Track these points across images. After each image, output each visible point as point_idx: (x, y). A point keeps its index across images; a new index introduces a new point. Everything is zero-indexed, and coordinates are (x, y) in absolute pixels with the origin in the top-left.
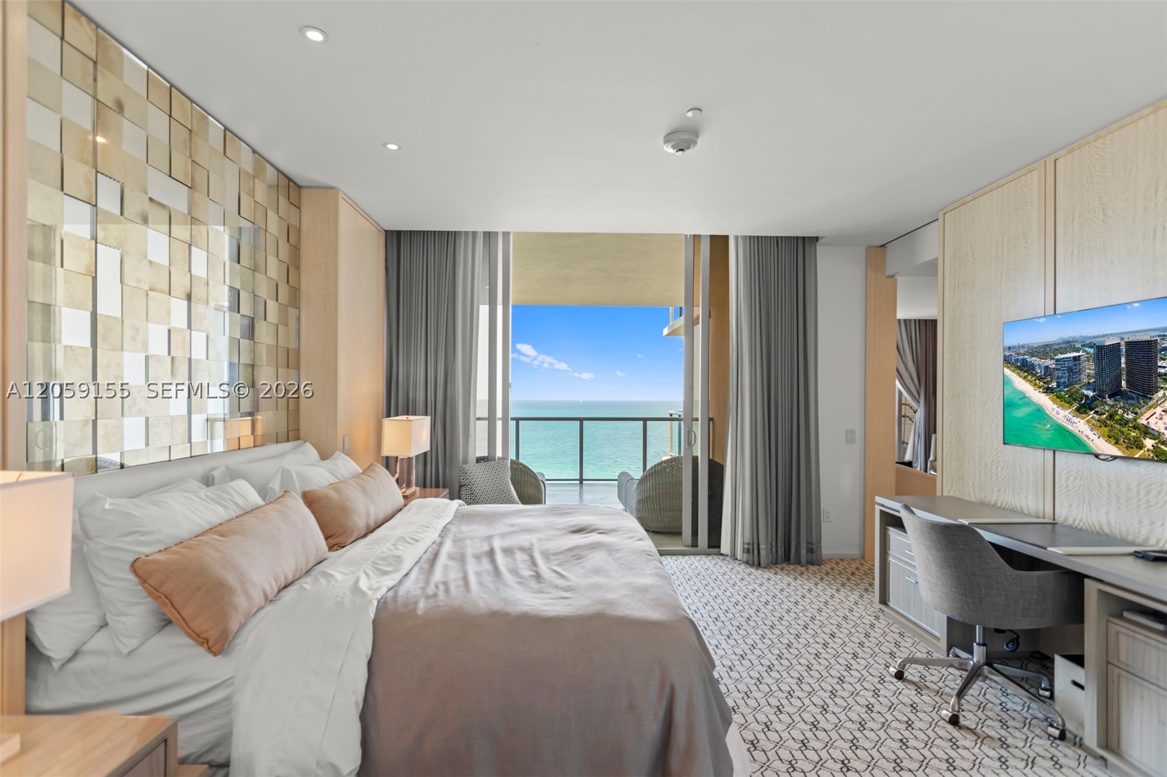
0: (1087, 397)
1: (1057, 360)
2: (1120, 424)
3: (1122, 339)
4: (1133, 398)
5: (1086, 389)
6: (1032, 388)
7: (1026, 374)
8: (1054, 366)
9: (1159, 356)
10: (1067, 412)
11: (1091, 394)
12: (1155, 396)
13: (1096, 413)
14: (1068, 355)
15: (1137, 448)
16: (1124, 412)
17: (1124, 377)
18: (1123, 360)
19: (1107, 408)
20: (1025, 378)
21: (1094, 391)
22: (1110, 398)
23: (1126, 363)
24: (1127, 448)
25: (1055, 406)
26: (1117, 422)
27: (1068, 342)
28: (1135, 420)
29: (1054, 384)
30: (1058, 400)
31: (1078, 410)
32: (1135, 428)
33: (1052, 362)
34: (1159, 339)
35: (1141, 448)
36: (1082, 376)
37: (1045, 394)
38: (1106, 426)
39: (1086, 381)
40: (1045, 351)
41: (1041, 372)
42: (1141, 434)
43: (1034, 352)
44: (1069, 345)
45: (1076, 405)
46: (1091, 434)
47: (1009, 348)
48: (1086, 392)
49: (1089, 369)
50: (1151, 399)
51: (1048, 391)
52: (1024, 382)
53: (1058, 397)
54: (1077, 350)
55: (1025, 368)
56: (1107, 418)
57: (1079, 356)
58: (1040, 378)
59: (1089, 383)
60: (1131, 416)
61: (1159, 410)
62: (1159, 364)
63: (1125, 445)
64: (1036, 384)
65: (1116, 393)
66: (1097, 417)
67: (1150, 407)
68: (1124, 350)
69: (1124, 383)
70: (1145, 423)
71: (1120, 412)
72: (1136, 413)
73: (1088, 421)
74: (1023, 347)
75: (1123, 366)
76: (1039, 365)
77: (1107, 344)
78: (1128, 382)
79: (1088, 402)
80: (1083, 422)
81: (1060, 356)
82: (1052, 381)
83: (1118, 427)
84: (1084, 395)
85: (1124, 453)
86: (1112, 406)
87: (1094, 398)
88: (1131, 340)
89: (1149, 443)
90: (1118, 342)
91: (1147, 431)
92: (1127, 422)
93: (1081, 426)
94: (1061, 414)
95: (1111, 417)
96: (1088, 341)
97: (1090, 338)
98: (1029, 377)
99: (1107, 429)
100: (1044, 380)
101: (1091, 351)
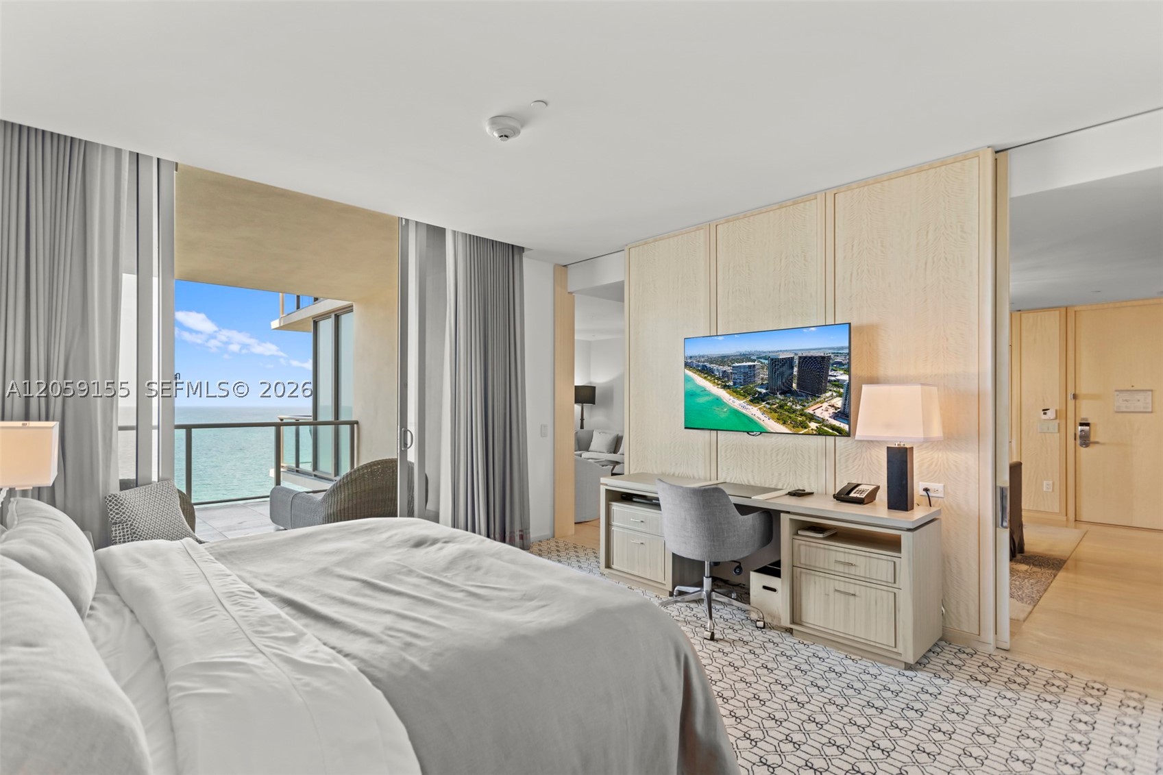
0: (760, 393)
1: (733, 367)
2: (789, 412)
3: (796, 354)
4: (802, 396)
5: (760, 388)
6: (712, 385)
7: (706, 375)
8: (731, 371)
9: (831, 368)
10: (742, 402)
11: (764, 391)
12: (823, 396)
13: (767, 403)
14: (744, 364)
15: (802, 427)
16: (793, 404)
17: (795, 381)
18: (796, 369)
19: (778, 401)
20: (705, 378)
21: (767, 389)
22: (780, 394)
23: (799, 371)
24: (793, 427)
25: (731, 397)
26: (786, 410)
27: (744, 354)
28: (803, 410)
29: (731, 383)
30: (735, 394)
31: (751, 401)
32: (801, 415)
33: (729, 368)
34: (832, 356)
35: (805, 428)
36: (756, 379)
37: (722, 390)
38: (776, 412)
39: (760, 382)
40: (723, 360)
41: (719, 374)
42: (807, 419)
43: (712, 360)
44: (746, 357)
45: (749, 398)
46: (762, 417)
47: (691, 357)
48: (759, 390)
49: (763, 375)
50: (819, 397)
51: (725, 387)
52: (704, 380)
53: (734, 392)
54: (754, 361)
55: (705, 371)
56: (777, 407)
57: (754, 365)
58: (719, 379)
59: (762, 384)
60: (799, 407)
61: (825, 405)
62: (830, 374)
63: (792, 425)
64: (715, 383)
65: (787, 391)
66: (768, 406)
67: (818, 402)
68: (797, 362)
69: (794, 385)
70: (812, 412)
71: (789, 404)
72: (804, 406)
73: (760, 409)
74: (703, 357)
75: (795, 373)
76: (718, 370)
77: (781, 357)
78: (798, 385)
79: (760, 396)
80: (756, 408)
81: (737, 364)
82: (729, 381)
83: (787, 413)
84: (757, 391)
85: (791, 430)
86: (783, 400)
87: (766, 394)
88: (804, 355)
89: (813, 425)
90: (792, 356)
91: (812, 418)
92: (795, 411)
93: (754, 412)
94: (738, 403)
95: (781, 407)
96: (764, 355)
97: (765, 352)
98: (709, 378)
99: (776, 414)
100: (723, 380)
101: (766, 362)
